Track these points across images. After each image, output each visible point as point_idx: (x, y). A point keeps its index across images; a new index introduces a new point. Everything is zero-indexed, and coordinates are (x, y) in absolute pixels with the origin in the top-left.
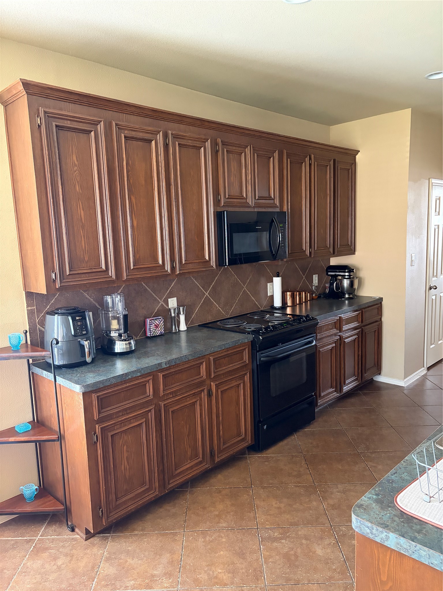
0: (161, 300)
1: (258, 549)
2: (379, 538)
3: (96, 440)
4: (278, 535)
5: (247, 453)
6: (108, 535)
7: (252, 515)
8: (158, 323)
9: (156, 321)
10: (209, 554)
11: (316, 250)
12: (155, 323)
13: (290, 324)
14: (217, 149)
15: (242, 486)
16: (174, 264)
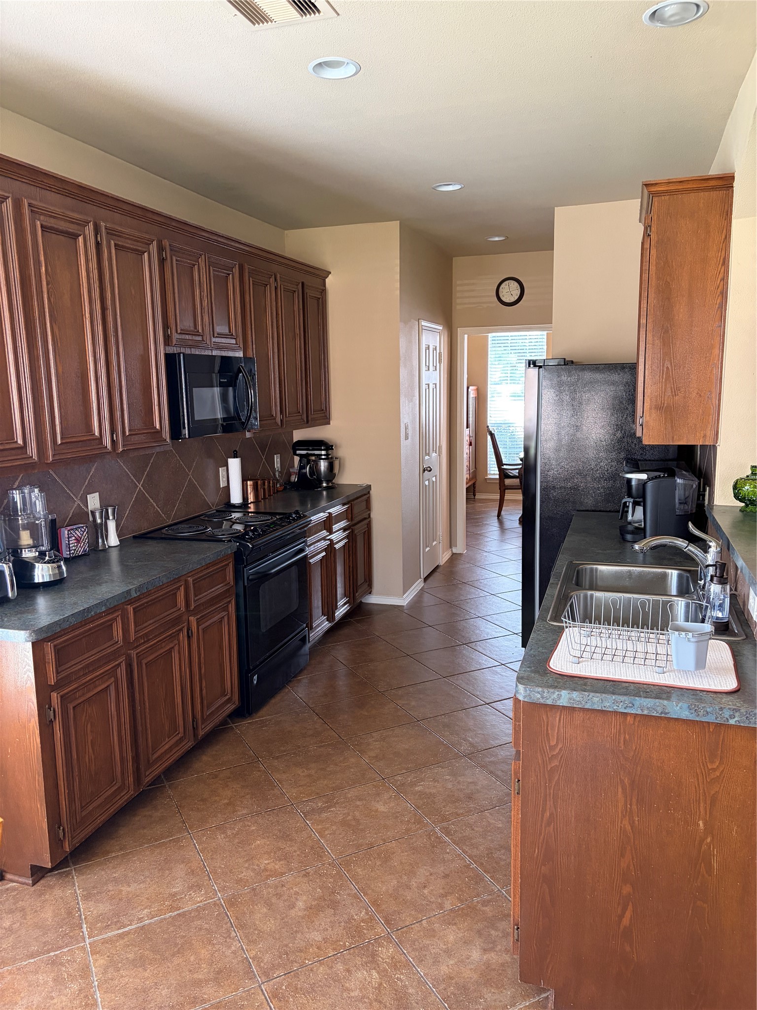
0: (77, 498)
1: (305, 826)
2: (550, 700)
3: (52, 717)
4: (323, 804)
5: (230, 721)
6: (67, 869)
7: (276, 791)
8: (80, 535)
9: (76, 532)
10: (242, 848)
11: (289, 417)
12: (76, 535)
13: (279, 525)
14: (164, 256)
15: (244, 762)
16: (115, 435)
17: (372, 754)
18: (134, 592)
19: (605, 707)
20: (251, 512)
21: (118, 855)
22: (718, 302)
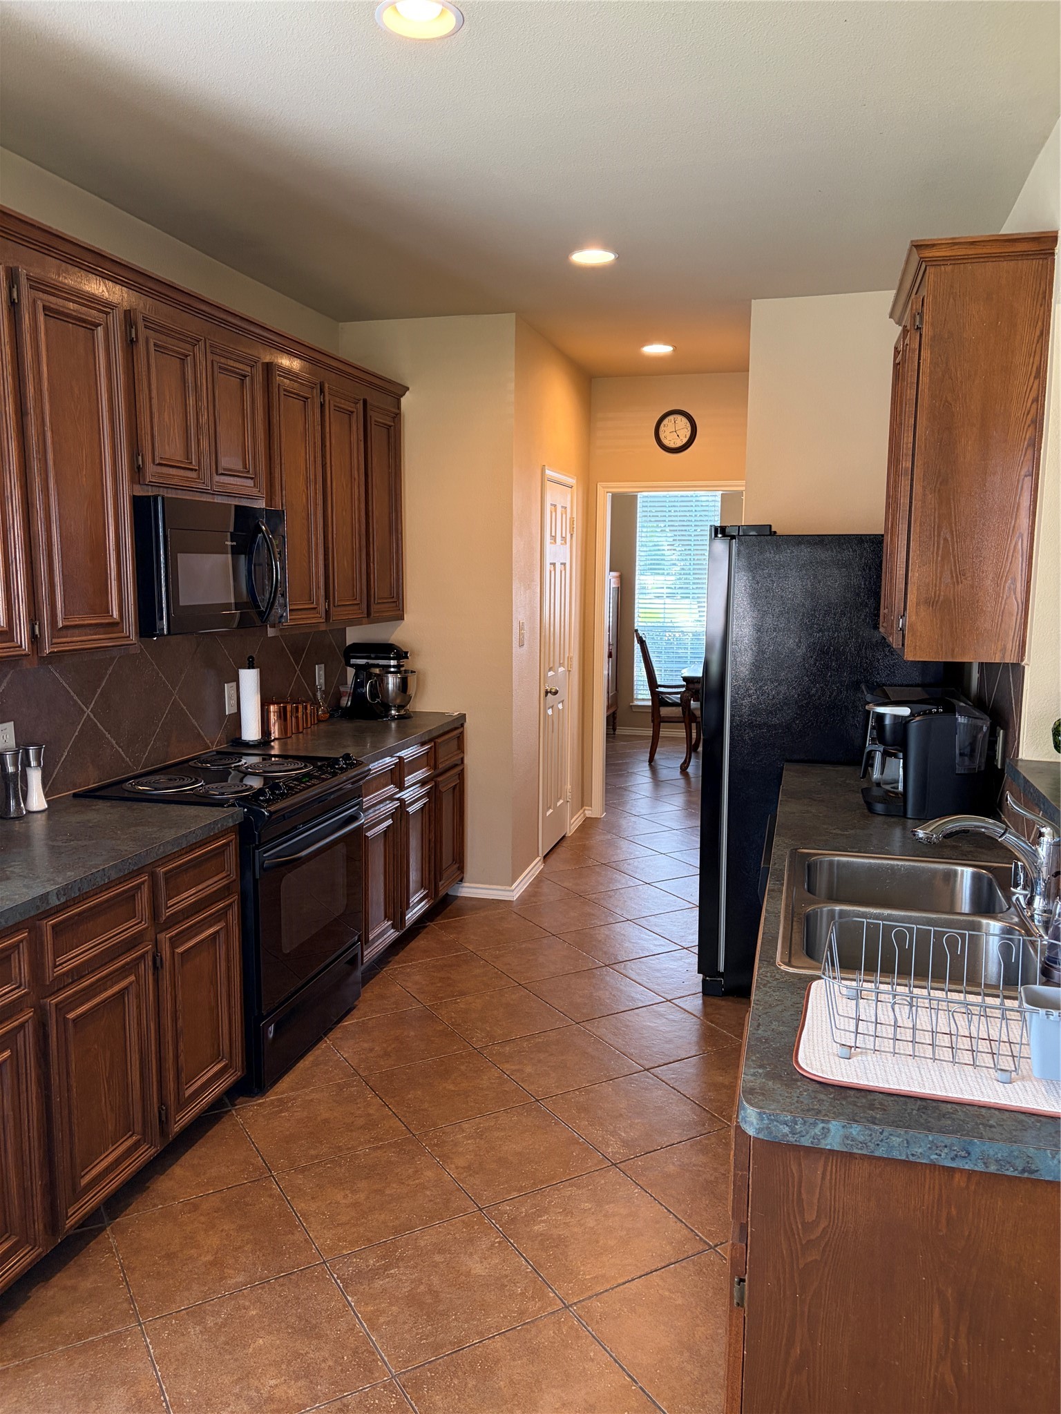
1: (344, 1306)
2: (808, 1137)
4: (377, 1261)
5: (227, 1101)
7: (298, 1237)
10: (230, 1353)
11: (338, 605)
13: (317, 778)
14: (134, 336)
15: (246, 1179)
16: (37, 627)
17: (461, 1162)
18: (55, 898)
19: (913, 1155)
20: (275, 756)
21: (8, 1369)
22: (1027, 437)
